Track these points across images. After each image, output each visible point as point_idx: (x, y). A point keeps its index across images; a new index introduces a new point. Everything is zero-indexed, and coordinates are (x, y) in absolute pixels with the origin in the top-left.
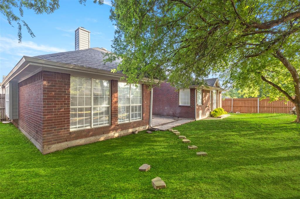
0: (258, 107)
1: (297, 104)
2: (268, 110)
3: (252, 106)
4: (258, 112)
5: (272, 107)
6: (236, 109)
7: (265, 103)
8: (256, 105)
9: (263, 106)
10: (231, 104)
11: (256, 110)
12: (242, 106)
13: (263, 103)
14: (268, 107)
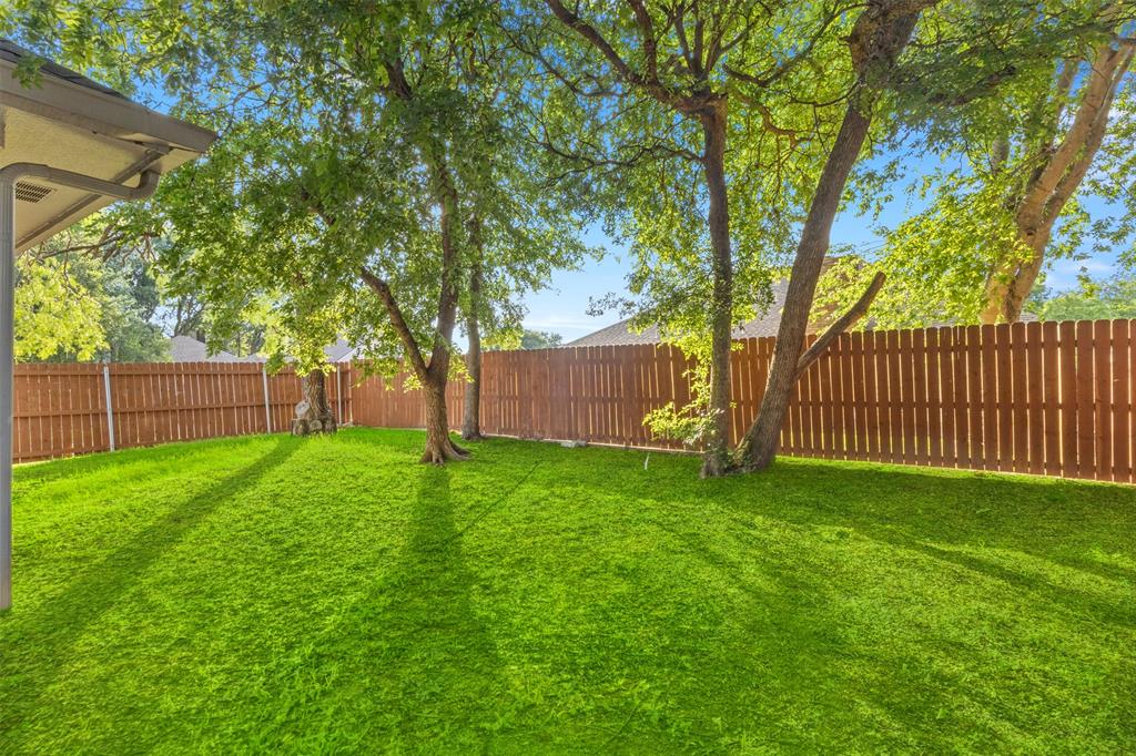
0: (110, 414)
1: (436, 390)
2: (159, 424)
3: (72, 412)
4: (112, 443)
5: (174, 412)
7: (139, 390)
8: (95, 407)
9: (135, 410)
11: (97, 431)
13: (131, 395)
14: (157, 412)
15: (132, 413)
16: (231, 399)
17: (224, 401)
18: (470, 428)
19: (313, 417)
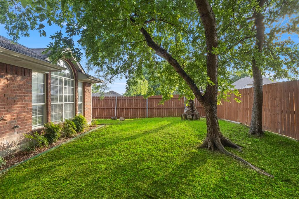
0: (147, 109)
2: (157, 112)
3: (140, 108)
4: (147, 116)
5: (161, 108)
6: (120, 113)
7: (154, 102)
8: (145, 106)
9: (153, 108)
10: (114, 105)
11: (145, 113)
12: (128, 108)
13: (152, 104)
14: (157, 108)
15: (152, 108)
16: (175, 106)
17: (173, 106)
18: (255, 128)
19: (189, 114)
